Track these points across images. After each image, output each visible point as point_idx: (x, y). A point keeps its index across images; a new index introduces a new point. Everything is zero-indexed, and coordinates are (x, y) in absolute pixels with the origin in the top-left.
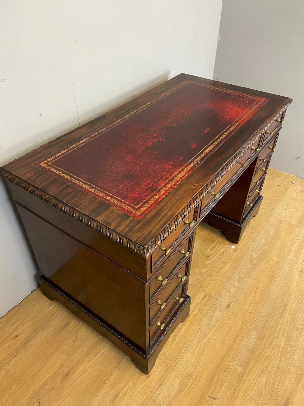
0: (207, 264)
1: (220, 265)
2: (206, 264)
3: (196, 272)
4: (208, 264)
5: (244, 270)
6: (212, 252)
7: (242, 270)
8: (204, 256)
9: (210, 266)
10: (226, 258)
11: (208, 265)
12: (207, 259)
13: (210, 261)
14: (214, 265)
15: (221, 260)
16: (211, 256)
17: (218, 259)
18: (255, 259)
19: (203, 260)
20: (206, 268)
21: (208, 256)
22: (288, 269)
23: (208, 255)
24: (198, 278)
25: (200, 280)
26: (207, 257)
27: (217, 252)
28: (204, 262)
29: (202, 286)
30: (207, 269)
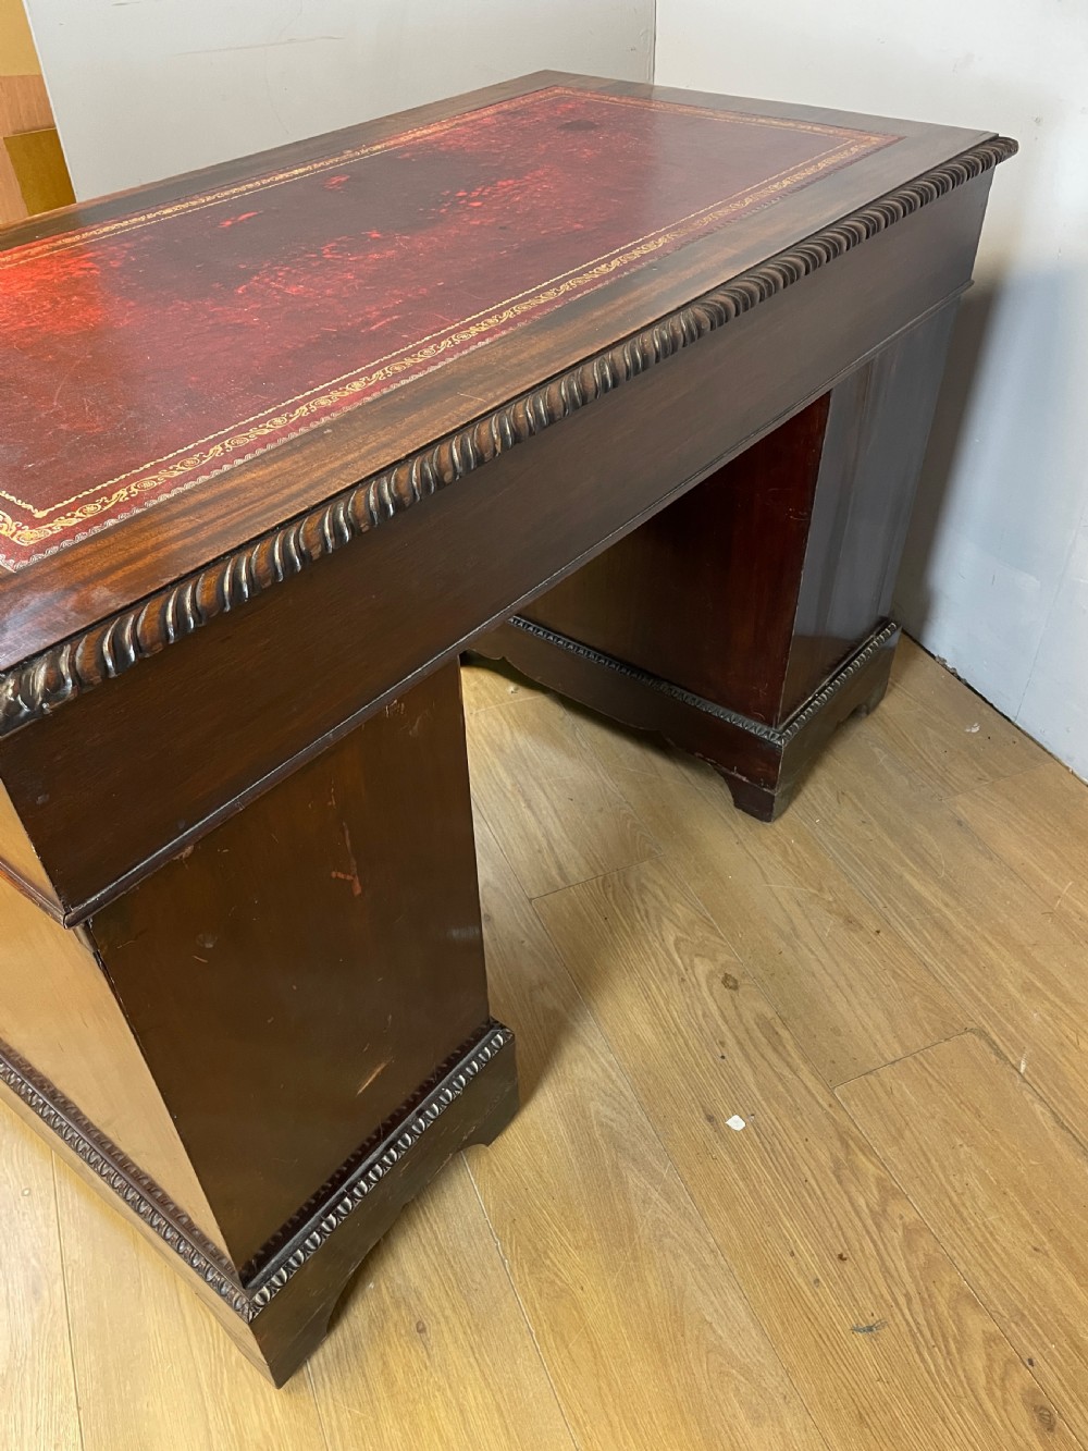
0: (697, 961)
1: (667, 1003)
2: (697, 955)
3: (679, 905)
4: (692, 961)
5: (589, 1072)
6: (749, 1017)
7: (595, 1066)
8: (744, 975)
9: (682, 968)
10: (687, 1044)
11: (688, 961)
12: (721, 976)
13: (702, 980)
14: (676, 982)
15: (690, 1024)
16: (733, 1000)
17: (700, 1013)
18: (616, 1166)
19: (723, 958)
20: (676, 944)
21: (736, 988)
22: (478, 1277)
23: (741, 990)
24: (650, 896)
25: (636, 897)
26: (730, 983)
27: (742, 1036)
28: (713, 959)
29: (610, 889)
30: (672, 949)
